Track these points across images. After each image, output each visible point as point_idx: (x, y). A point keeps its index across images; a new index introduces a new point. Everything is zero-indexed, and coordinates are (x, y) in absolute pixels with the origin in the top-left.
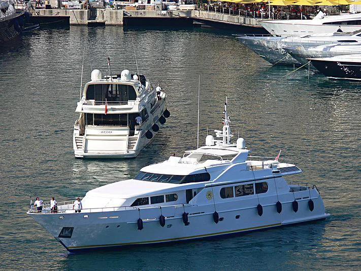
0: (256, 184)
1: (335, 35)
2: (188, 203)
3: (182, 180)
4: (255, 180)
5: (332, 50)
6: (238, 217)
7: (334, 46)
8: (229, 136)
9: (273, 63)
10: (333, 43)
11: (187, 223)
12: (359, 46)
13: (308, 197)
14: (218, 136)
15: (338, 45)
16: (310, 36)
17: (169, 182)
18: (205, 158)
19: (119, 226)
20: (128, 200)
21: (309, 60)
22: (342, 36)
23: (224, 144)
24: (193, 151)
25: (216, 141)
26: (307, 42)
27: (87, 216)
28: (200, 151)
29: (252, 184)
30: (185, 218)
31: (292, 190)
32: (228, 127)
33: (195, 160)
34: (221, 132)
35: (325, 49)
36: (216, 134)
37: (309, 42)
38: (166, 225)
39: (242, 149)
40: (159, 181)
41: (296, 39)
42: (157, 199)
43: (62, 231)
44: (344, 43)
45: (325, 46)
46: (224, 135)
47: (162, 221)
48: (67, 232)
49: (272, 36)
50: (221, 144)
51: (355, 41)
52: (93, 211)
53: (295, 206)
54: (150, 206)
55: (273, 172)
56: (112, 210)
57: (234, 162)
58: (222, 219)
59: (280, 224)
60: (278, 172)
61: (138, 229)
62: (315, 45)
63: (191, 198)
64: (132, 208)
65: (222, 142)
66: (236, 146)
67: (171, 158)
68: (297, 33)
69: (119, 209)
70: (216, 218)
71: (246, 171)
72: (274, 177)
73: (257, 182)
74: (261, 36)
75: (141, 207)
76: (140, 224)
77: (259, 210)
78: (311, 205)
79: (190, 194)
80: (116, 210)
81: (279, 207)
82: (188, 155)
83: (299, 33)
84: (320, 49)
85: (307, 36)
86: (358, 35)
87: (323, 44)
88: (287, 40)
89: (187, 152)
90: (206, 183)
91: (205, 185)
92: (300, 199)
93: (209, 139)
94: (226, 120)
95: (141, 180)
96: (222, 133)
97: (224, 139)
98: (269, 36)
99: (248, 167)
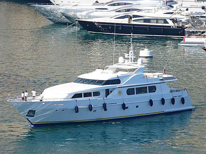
0: (149, 87)
1: (94, 4)
2: (106, 97)
3: (103, 83)
4: (148, 84)
5: (92, 14)
6: (137, 107)
7: (93, 12)
8: (133, 57)
9: (54, 22)
10: (92, 10)
11: (106, 110)
12: (109, 12)
13: (181, 96)
14: (126, 57)
15: (96, 11)
16: (78, 5)
17: (95, 84)
18: (118, 70)
19: (63, 110)
20: (69, 94)
21: (77, 21)
22: (98, 5)
23: (130, 62)
24: (111, 66)
25: (125, 60)
26: (76, 9)
27: (44, 104)
28: (115, 66)
29: (147, 87)
30: (105, 106)
31: (171, 91)
32: (132, 51)
33: (112, 71)
34: (128, 54)
35: (87, 14)
36: (125, 55)
37: (77, 9)
38: (93, 110)
39: (141, 65)
40: (89, 84)
41: (69, 7)
42: (87, 94)
43: (28, 113)
44: (99, 10)
45: (87, 12)
46: (130, 57)
47: (90, 108)
48: (32, 113)
49: (54, 4)
50: (128, 62)
51: (106, 9)
52: (48, 101)
53: (173, 101)
54: (83, 98)
55: (160, 80)
56: (60, 100)
57: (135, 73)
58: (127, 108)
59: (164, 112)
60: (163, 80)
61: (76, 112)
62: (80, 11)
63: (109, 94)
64: (72, 100)
65: (128, 61)
66: (137, 64)
67: (97, 70)
68: (69, 3)
69: (64, 100)
70: (124, 107)
71: (143, 78)
72: (160, 83)
73: (150, 85)
74: (47, 4)
75: (78, 99)
76: (77, 110)
77: (151, 103)
78: (183, 101)
79: (108, 92)
80: (62, 100)
81: (163, 101)
82: (108, 68)
83: (71, 3)
84: (84, 13)
85: (76, 5)
86: (108, 5)
87: (85, 11)
88: (63, 8)
89: (107, 66)
90: (118, 86)
91: (118, 87)
92: (176, 97)
93: (121, 59)
94: (131, 48)
95: (78, 82)
96: (128, 56)
97: (130, 59)
98: (52, 4)
99: (144, 76)
